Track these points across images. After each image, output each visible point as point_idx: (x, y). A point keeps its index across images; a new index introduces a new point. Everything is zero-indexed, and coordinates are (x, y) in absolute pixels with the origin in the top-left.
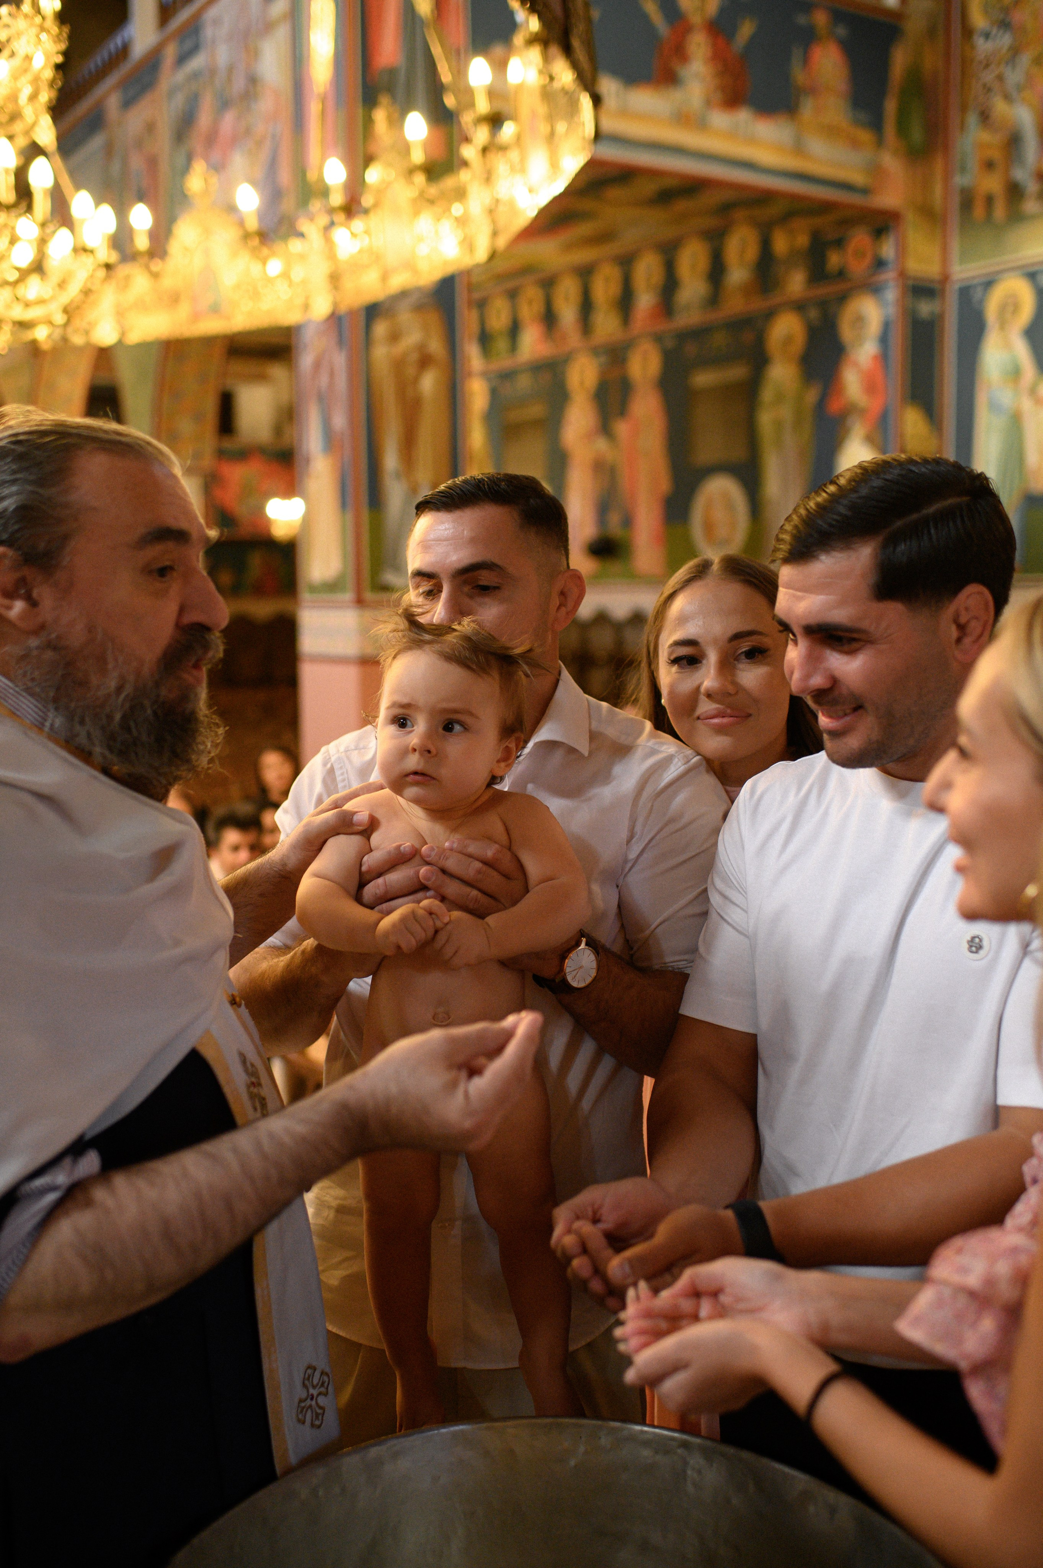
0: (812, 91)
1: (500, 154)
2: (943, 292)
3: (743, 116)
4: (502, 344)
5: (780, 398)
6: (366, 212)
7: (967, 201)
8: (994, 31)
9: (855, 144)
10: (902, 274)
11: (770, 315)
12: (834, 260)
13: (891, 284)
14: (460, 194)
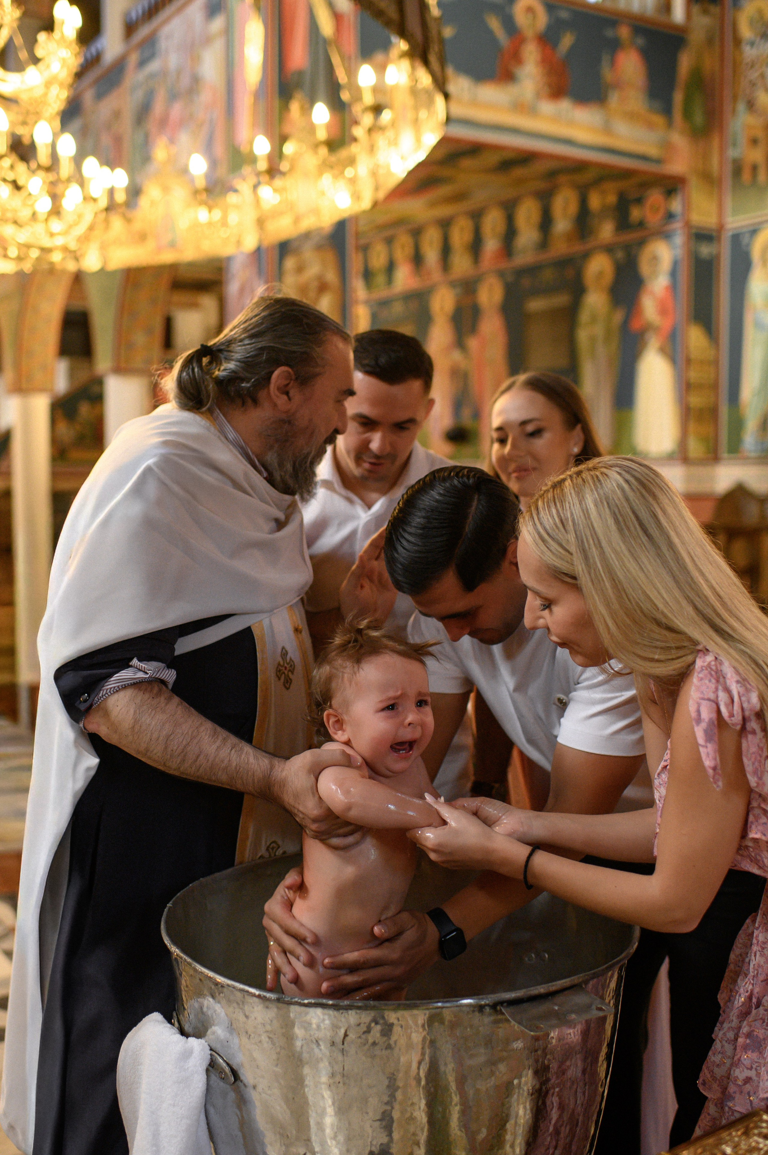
0: (617, 85)
1: (380, 132)
2: (719, 239)
3: (565, 105)
4: (380, 279)
5: (594, 319)
6: (283, 174)
7: (737, 169)
8: (758, 39)
9: (650, 126)
10: (688, 224)
11: (586, 256)
12: (635, 213)
13: (679, 232)
14: (352, 161)
